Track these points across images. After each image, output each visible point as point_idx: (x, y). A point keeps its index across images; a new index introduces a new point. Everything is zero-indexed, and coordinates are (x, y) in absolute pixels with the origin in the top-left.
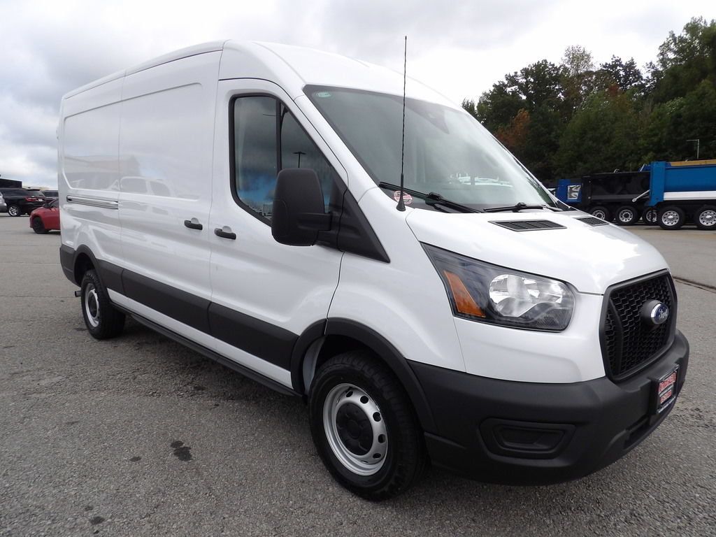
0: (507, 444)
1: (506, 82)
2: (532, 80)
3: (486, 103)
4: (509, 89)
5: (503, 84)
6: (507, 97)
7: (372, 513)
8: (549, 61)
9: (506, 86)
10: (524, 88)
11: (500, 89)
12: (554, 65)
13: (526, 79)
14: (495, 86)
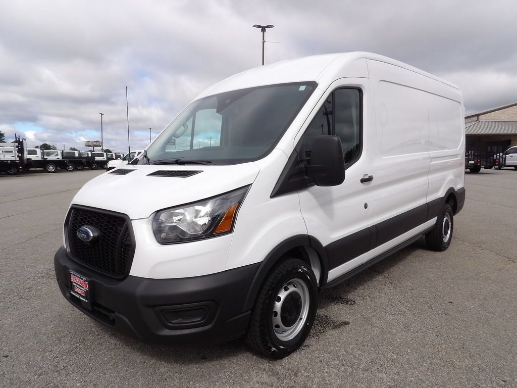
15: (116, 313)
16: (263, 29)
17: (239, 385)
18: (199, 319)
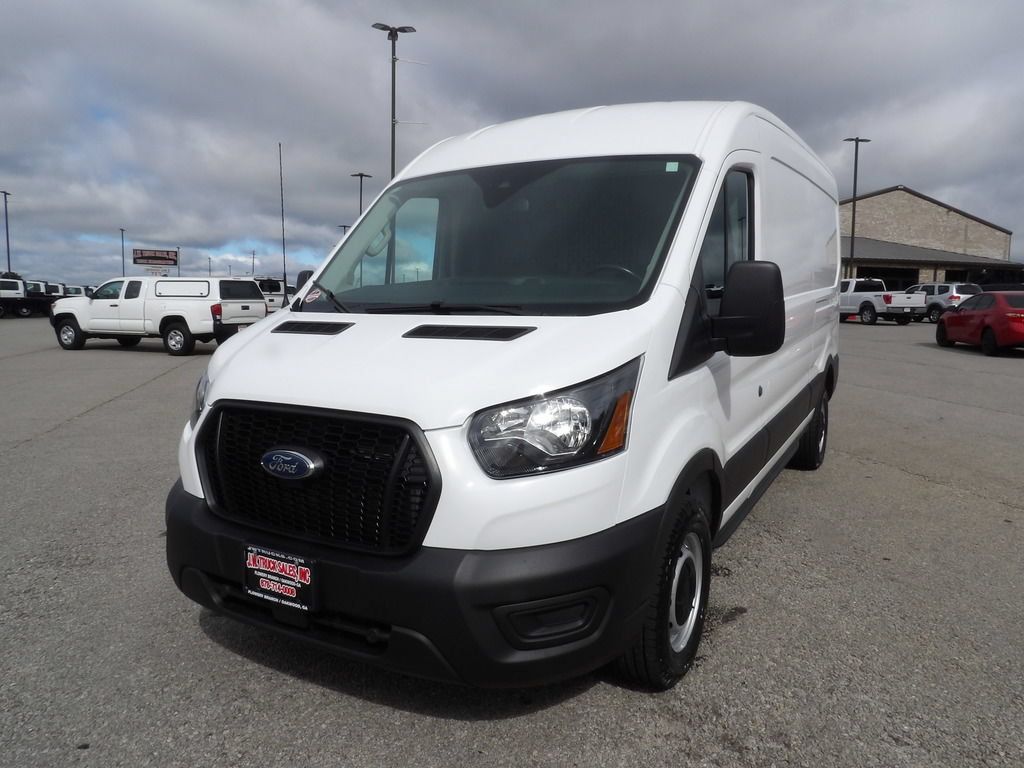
15: (395, 628)
16: (393, 34)
17: (626, 745)
18: (580, 623)
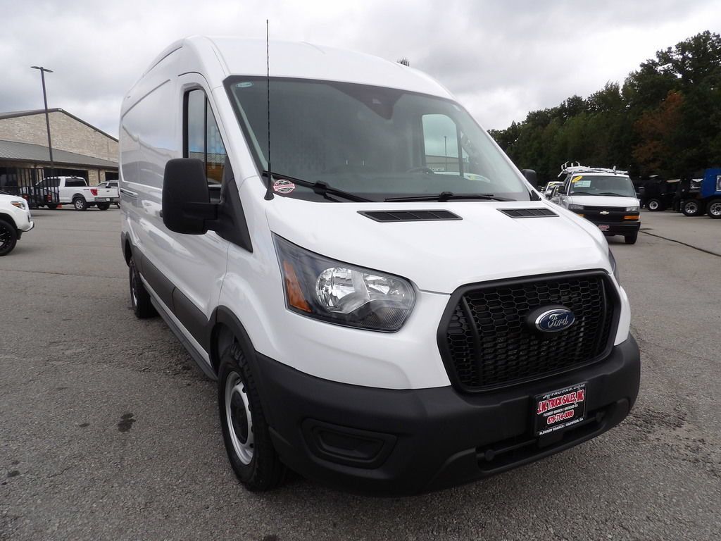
0: (325, 446)
1: (657, 60)
2: (690, 56)
3: (632, 85)
4: (659, 68)
5: (653, 61)
6: (657, 77)
7: (244, 502)
8: (712, 32)
9: (655, 64)
10: (679, 66)
11: (649, 68)
12: (719, 36)
13: (681, 54)
14: (643, 65)
